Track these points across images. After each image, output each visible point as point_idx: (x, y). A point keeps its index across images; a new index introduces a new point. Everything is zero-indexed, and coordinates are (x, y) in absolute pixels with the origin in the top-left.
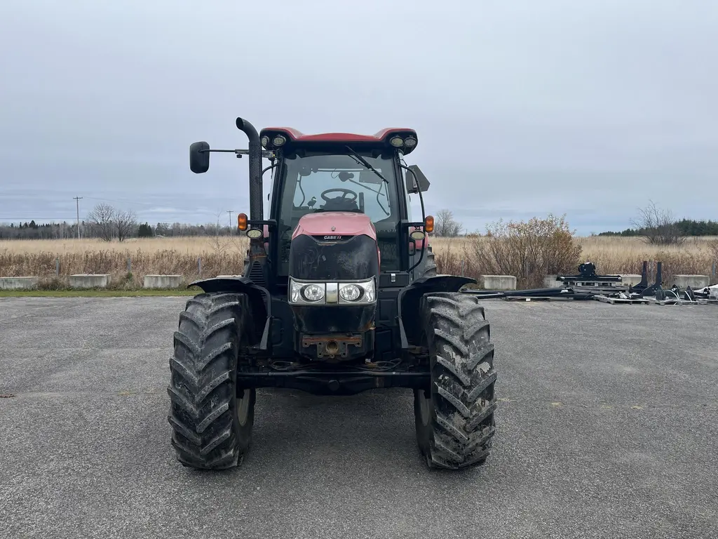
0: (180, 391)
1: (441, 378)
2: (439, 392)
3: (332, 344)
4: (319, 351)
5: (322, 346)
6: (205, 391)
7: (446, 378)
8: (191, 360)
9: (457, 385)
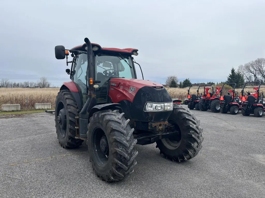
0: (122, 150)
1: (191, 132)
2: (193, 136)
3: (160, 125)
4: (157, 128)
5: (158, 126)
6: (132, 148)
7: (193, 132)
8: (123, 137)
9: (196, 134)
